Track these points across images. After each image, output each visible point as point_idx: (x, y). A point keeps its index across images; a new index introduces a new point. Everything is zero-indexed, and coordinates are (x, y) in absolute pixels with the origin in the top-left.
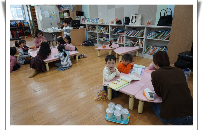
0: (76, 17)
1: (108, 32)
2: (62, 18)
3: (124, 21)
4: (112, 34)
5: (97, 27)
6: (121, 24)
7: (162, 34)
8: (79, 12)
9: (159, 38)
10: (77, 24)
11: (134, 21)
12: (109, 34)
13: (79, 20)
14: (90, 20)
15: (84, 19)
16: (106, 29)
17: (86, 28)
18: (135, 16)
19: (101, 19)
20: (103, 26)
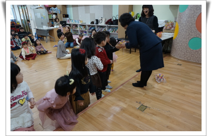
0: (63, 18)
1: (86, 30)
2: (51, 18)
3: (96, 22)
4: (88, 30)
5: (78, 26)
6: (94, 24)
7: (115, 29)
8: (65, 15)
9: (113, 32)
10: (64, 24)
11: (101, 22)
12: (87, 30)
13: (65, 20)
14: (74, 21)
15: (69, 20)
16: (85, 27)
17: (70, 26)
18: (101, 19)
19: (81, 20)
20: (83, 25)
